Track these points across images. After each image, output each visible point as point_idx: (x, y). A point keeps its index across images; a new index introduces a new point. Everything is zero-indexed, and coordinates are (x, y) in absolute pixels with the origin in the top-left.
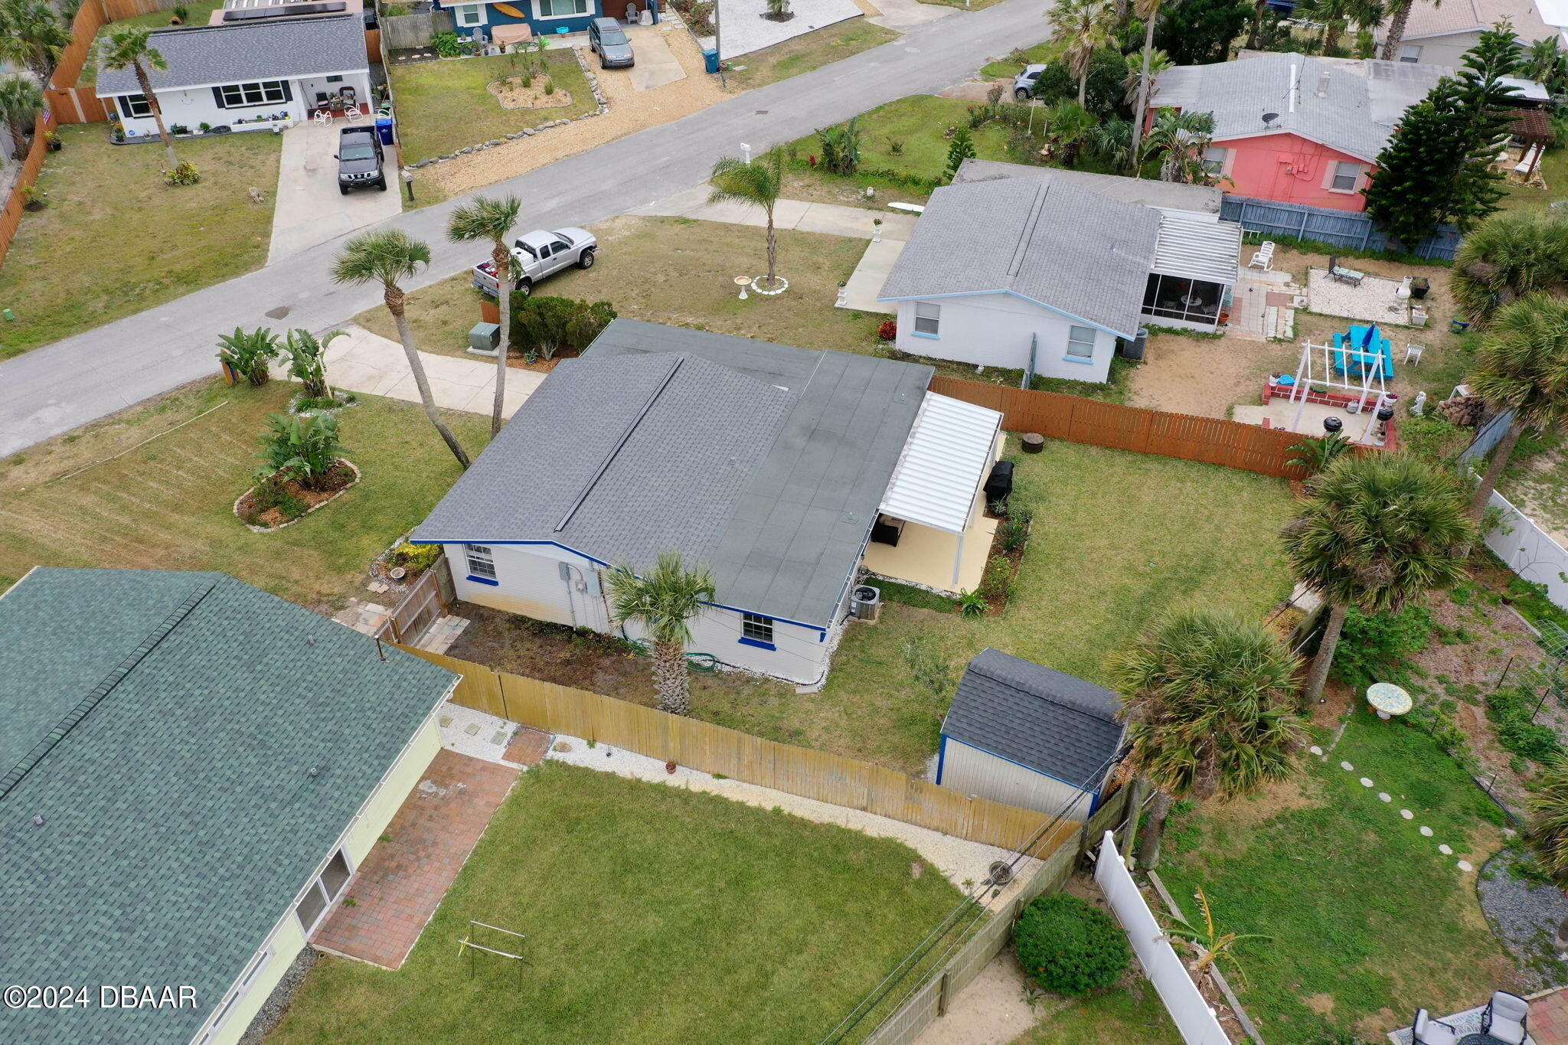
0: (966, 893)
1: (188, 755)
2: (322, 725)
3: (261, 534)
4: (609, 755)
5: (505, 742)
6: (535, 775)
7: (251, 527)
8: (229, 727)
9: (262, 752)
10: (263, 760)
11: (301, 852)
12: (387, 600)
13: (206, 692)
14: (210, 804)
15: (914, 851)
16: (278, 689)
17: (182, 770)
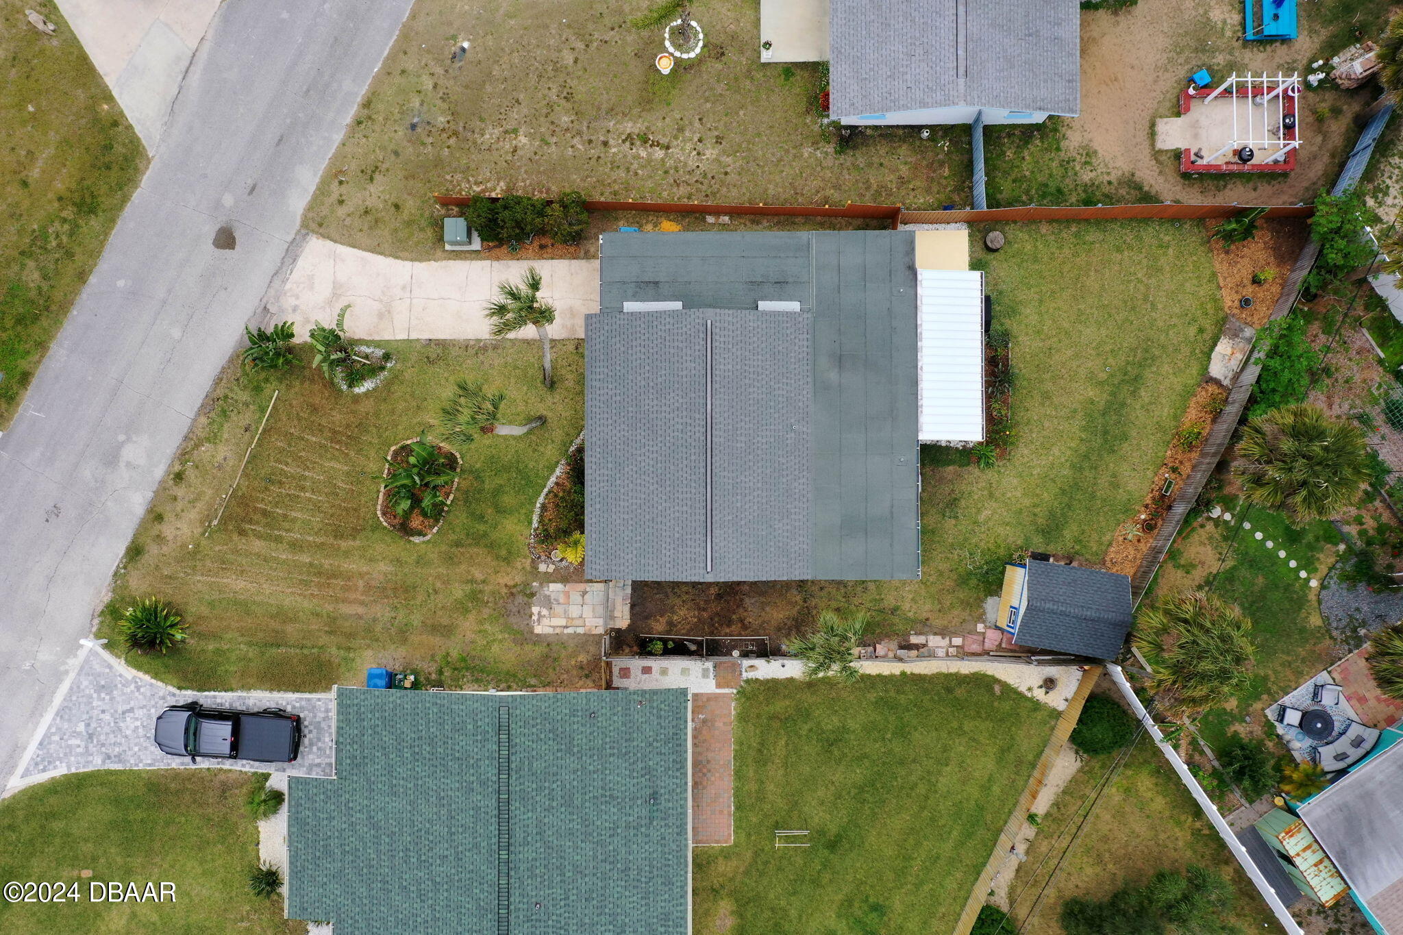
0: (1029, 695)
1: (579, 827)
2: (635, 766)
3: (424, 542)
4: (783, 666)
5: (712, 676)
6: (741, 693)
7: (411, 538)
8: (587, 798)
9: (615, 802)
10: (619, 807)
11: (674, 847)
12: (559, 576)
13: (559, 783)
14: (611, 848)
15: (993, 677)
16: (595, 758)
17: (583, 837)
